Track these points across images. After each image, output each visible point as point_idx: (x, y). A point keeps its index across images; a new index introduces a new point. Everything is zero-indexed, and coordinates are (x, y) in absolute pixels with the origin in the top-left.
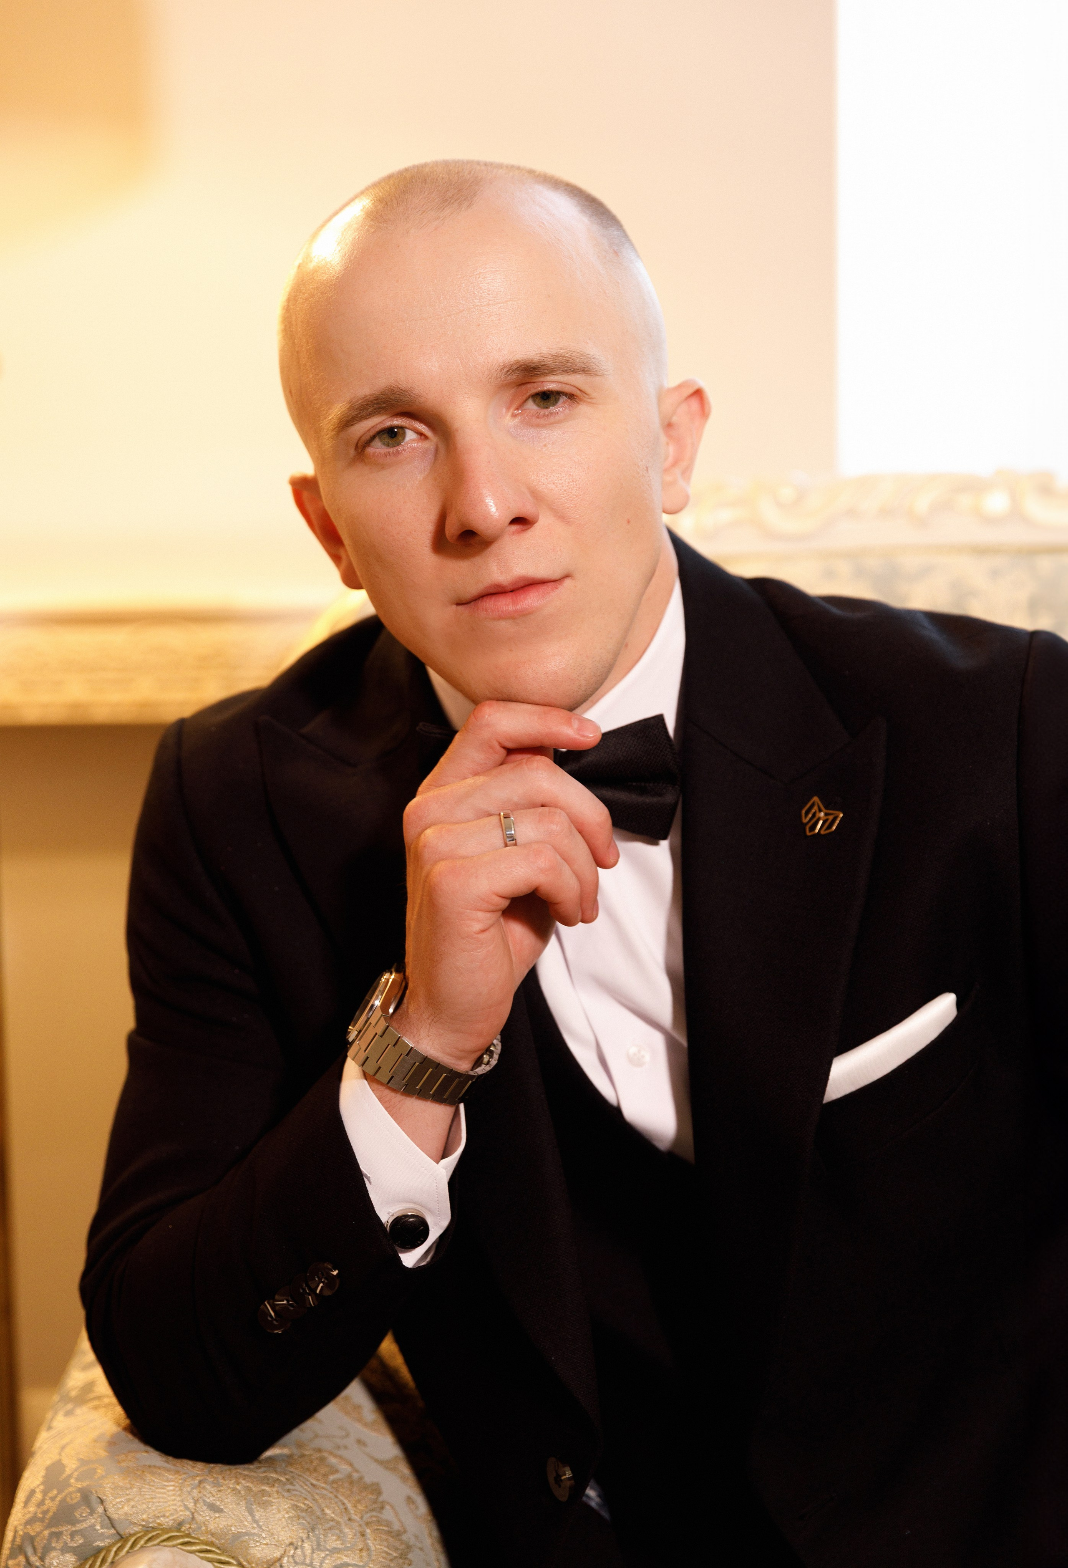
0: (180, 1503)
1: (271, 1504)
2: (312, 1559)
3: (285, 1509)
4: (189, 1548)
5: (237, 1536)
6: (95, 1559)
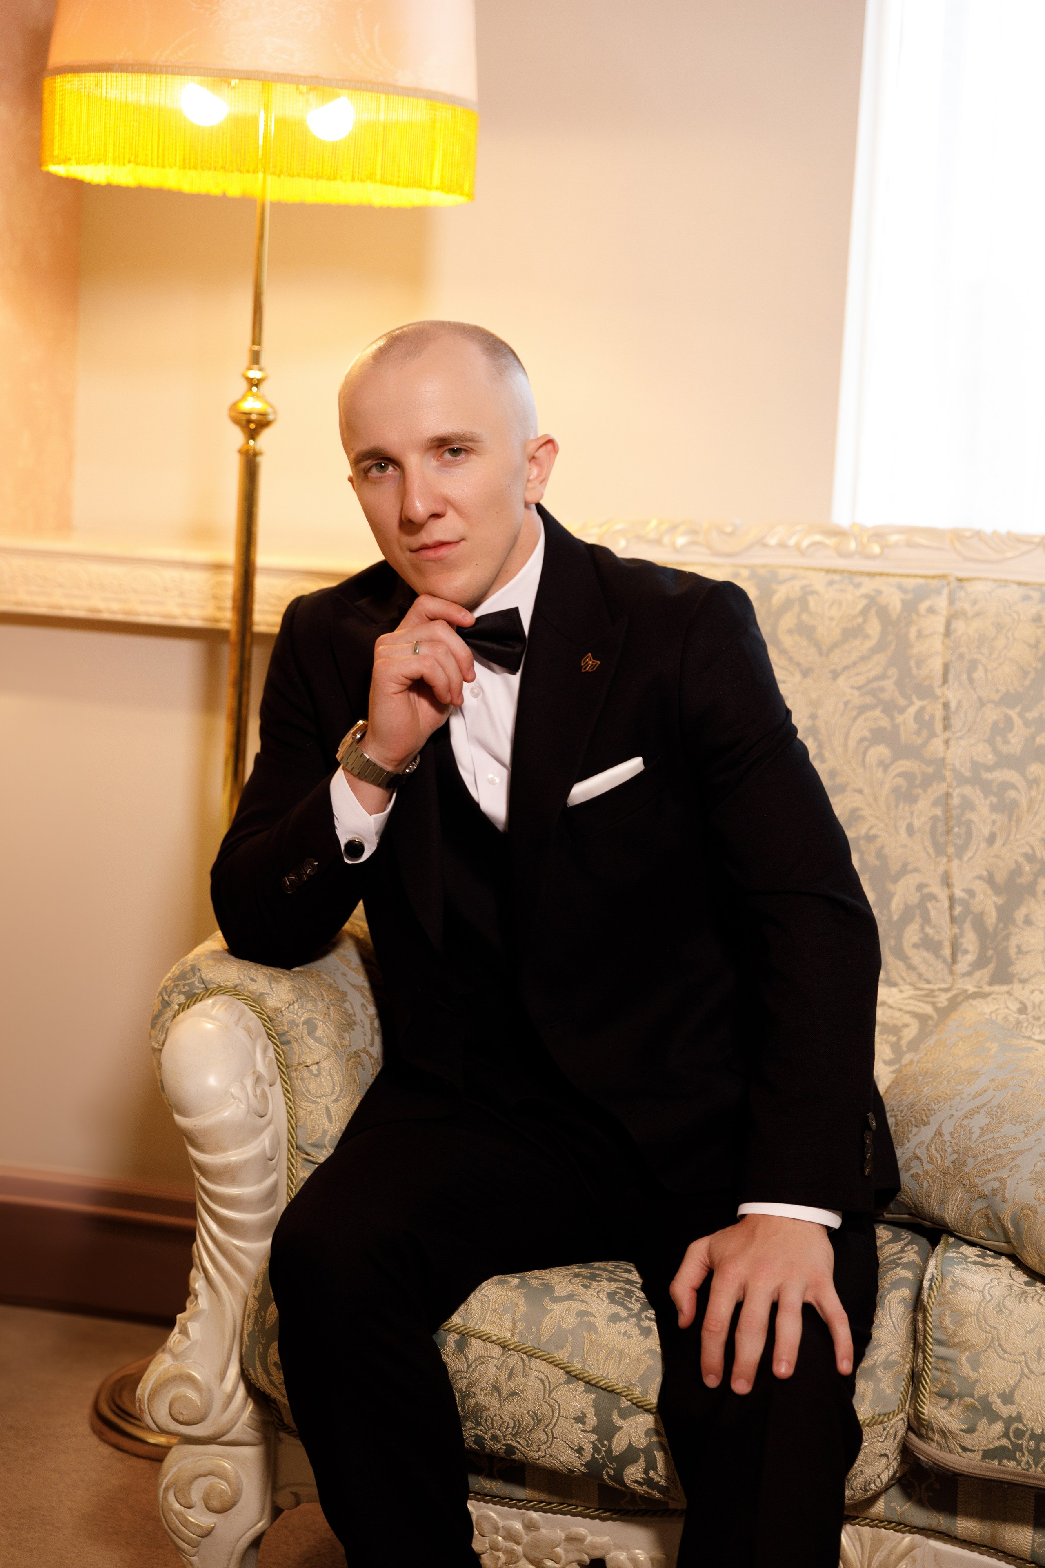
1: (281, 982)
2: (297, 1012)
4: (237, 997)
5: (262, 994)
6: (192, 998)
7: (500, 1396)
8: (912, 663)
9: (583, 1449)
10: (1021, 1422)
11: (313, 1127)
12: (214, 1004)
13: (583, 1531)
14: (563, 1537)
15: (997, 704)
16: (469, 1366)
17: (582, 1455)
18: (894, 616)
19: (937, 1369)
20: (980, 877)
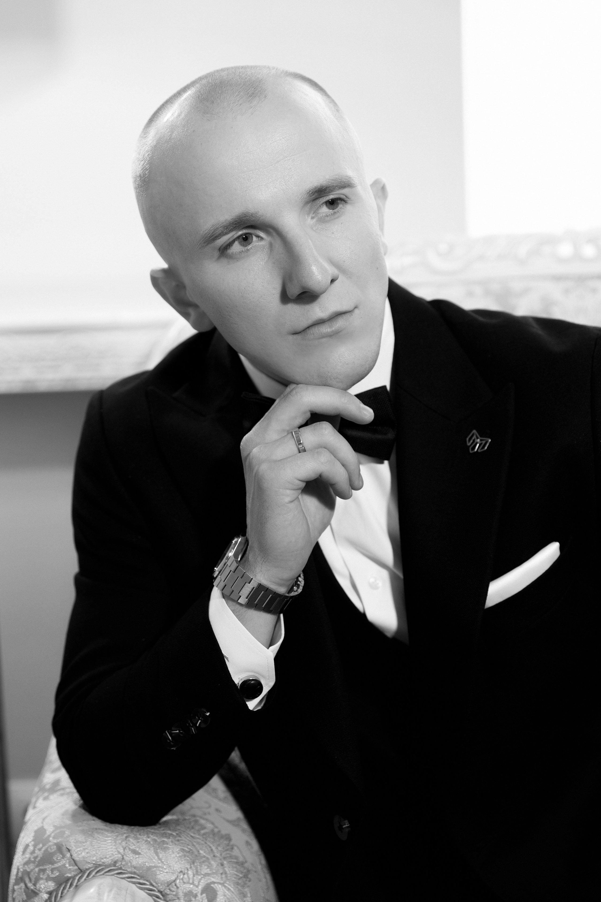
0: (115, 850)
1: (168, 848)
2: (193, 880)
3: (177, 852)
6: (66, 885)
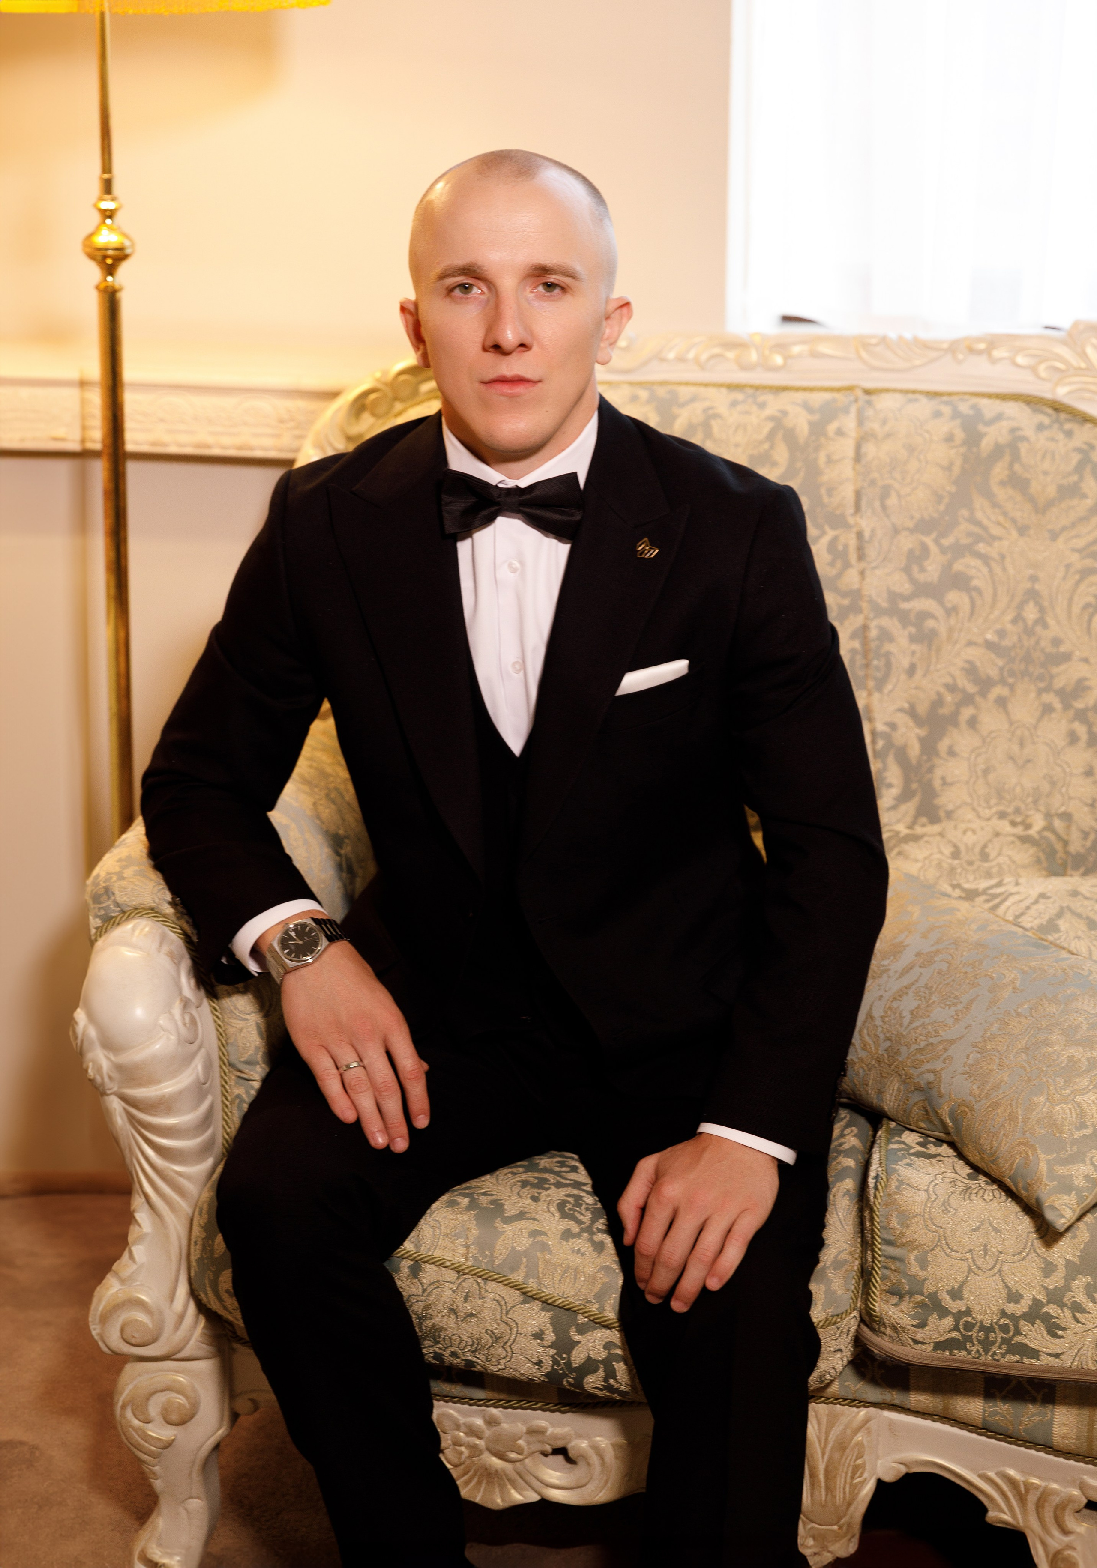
4: (155, 919)
6: (109, 922)
7: (457, 1317)
8: (823, 491)
9: (542, 1362)
10: (971, 1316)
11: (245, 1044)
12: (133, 930)
13: (543, 1423)
14: (524, 1429)
15: (912, 531)
16: (424, 1291)
17: (542, 1367)
18: (802, 441)
19: (886, 1268)
20: (901, 710)
